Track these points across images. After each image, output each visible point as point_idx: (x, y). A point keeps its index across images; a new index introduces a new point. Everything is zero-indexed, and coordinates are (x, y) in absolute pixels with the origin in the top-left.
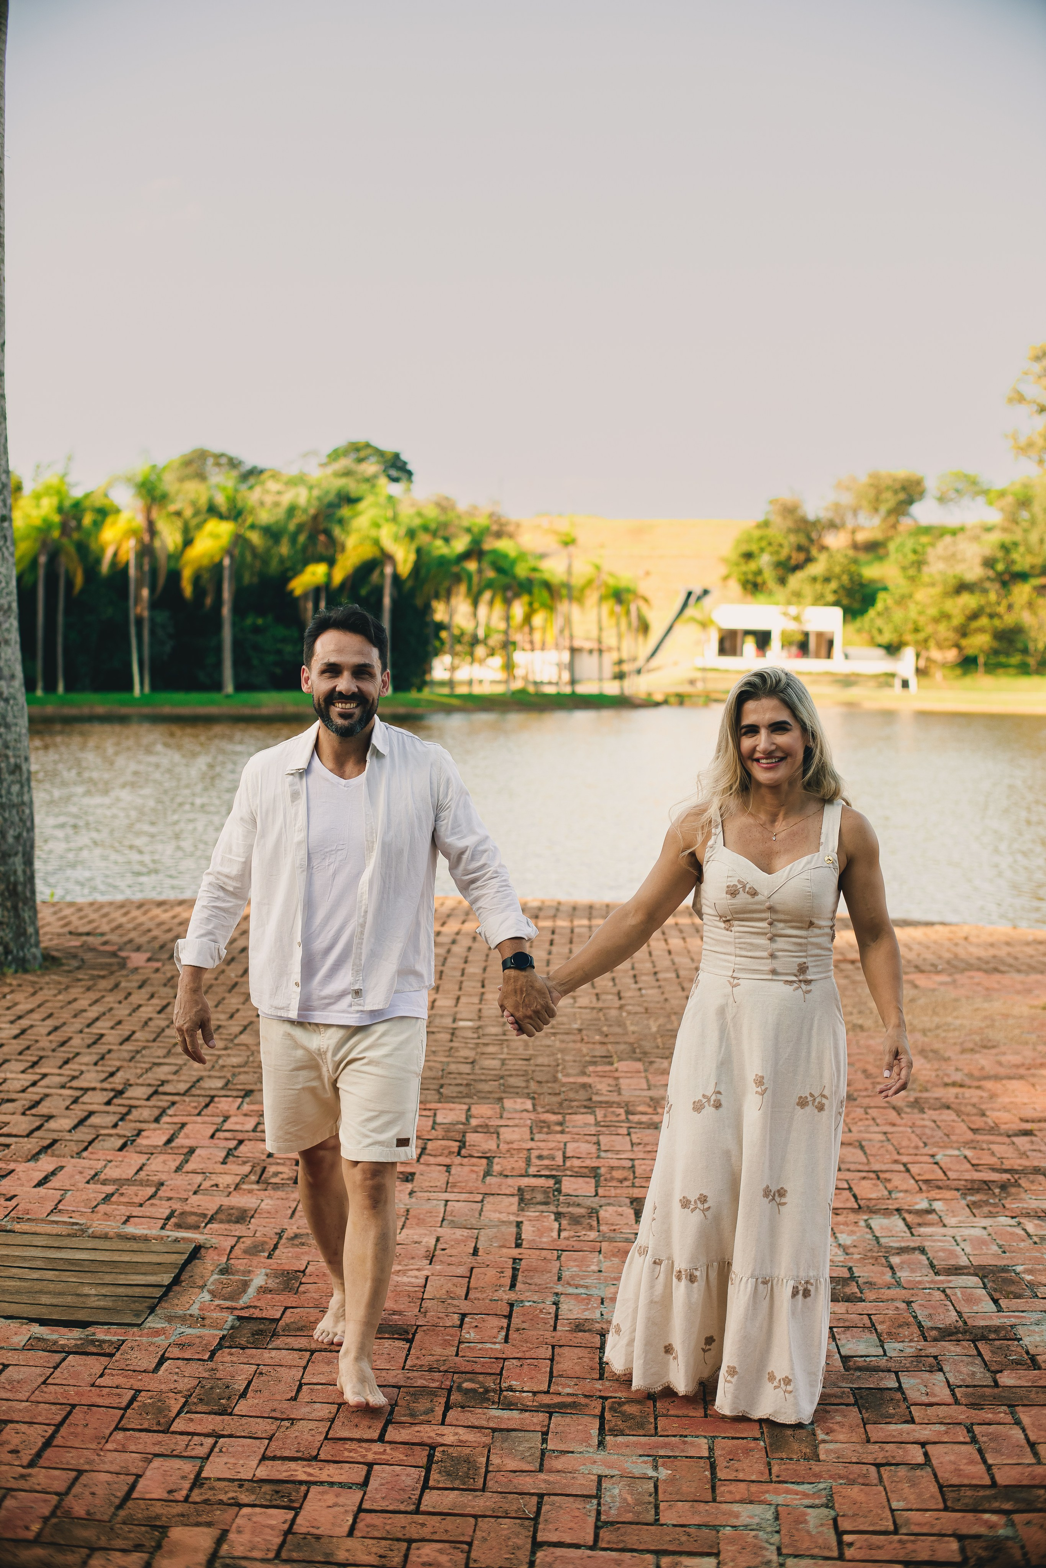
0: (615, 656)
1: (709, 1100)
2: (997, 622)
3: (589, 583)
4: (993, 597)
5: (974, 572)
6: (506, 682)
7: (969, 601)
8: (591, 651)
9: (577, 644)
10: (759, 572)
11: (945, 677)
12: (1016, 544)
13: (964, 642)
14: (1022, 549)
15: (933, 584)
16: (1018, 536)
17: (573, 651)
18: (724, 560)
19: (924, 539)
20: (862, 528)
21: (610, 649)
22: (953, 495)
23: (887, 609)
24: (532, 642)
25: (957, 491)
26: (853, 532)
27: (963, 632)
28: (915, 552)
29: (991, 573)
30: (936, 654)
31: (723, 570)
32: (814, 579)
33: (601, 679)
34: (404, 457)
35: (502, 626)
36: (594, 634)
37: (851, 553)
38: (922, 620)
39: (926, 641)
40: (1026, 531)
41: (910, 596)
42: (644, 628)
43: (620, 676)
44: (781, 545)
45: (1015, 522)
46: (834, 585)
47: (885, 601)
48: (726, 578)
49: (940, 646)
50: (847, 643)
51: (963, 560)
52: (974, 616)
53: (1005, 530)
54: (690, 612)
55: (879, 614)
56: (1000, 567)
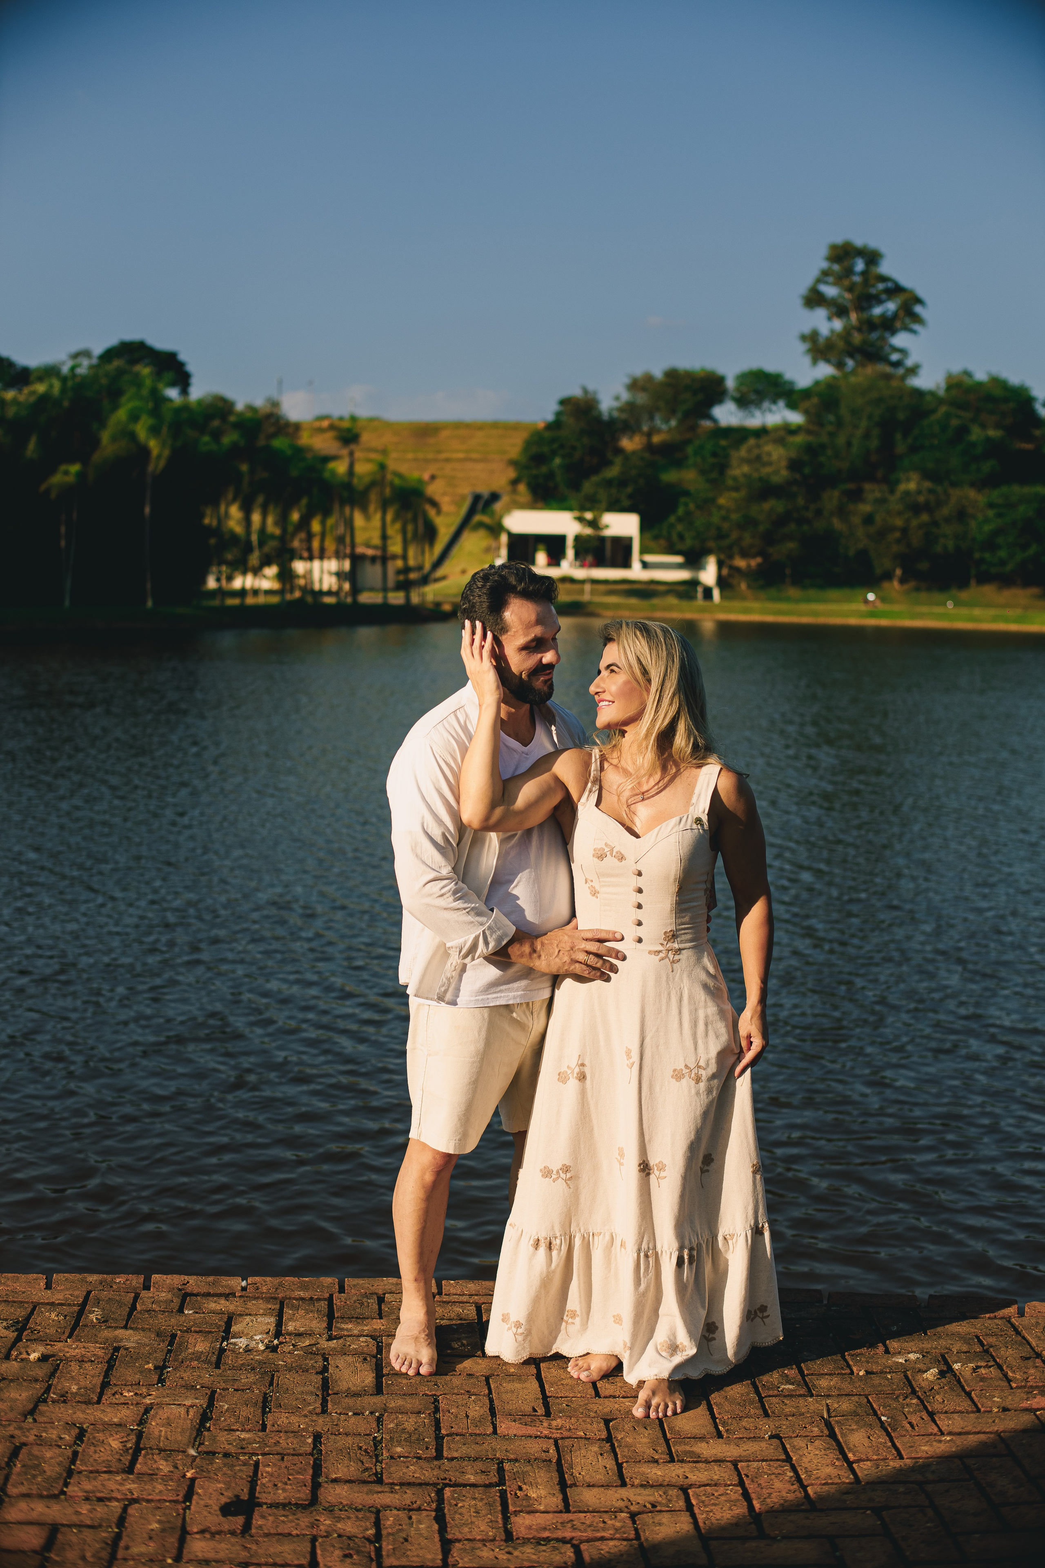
0: (399, 563)
1: (572, 1072)
2: (805, 528)
3: (373, 484)
4: (801, 501)
5: (780, 474)
6: (280, 592)
7: (773, 505)
8: (373, 559)
9: (360, 550)
10: (551, 475)
11: (749, 587)
12: (823, 446)
13: (771, 550)
14: (829, 452)
15: (736, 489)
16: (824, 439)
17: (356, 560)
18: (513, 463)
19: (723, 443)
20: (659, 431)
21: (394, 557)
22: (753, 397)
23: (688, 513)
24: (310, 549)
25: (757, 392)
26: (649, 435)
27: (769, 539)
28: (714, 454)
29: (797, 476)
30: (741, 563)
31: (512, 474)
32: (609, 483)
33: (385, 590)
34: (182, 357)
35: (277, 532)
36: (377, 541)
37: (647, 455)
38: (726, 526)
39: (730, 547)
40: (832, 435)
41: (713, 500)
42: (431, 533)
43: (405, 586)
44: (573, 448)
45: (821, 425)
46: (629, 490)
47: (686, 505)
48: (514, 482)
49: (744, 555)
50: (644, 550)
51: (770, 464)
52: (781, 521)
53: (809, 432)
54: (478, 518)
55: (680, 520)
56: (807, 470)
